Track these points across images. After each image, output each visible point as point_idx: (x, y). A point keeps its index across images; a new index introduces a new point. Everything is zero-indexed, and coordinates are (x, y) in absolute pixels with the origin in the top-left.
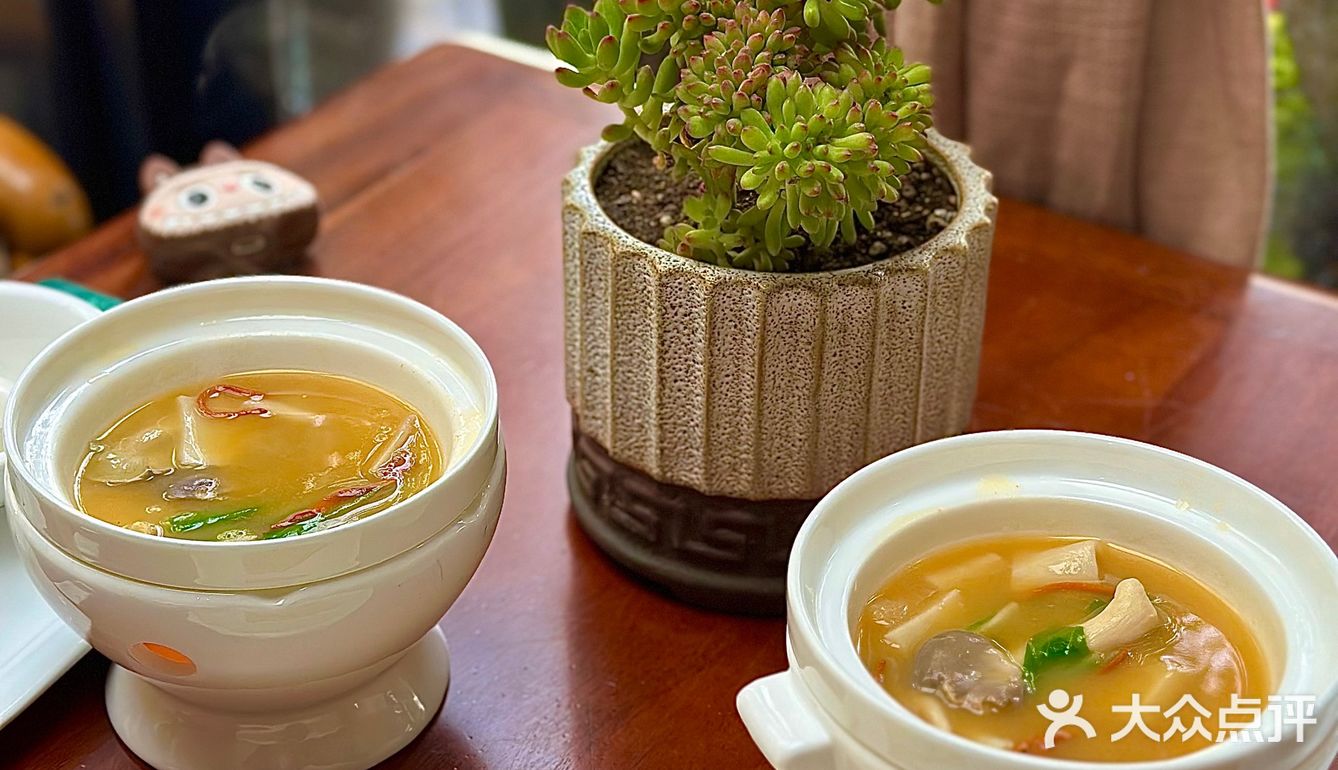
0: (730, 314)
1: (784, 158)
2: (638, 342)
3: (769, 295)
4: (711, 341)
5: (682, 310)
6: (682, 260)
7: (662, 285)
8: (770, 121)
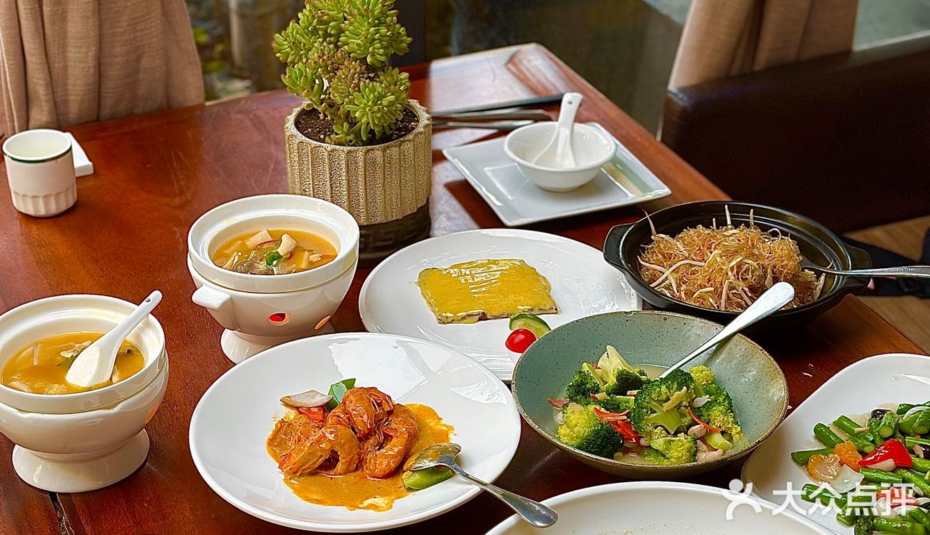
0: (353, 162)
1: (368, 106)
2: (321, 177)
3: (366, 153)
4: (348, 172)
5: (336, 163)
6: (335, 146)
7: (330, 155)
8: (363, 96)
